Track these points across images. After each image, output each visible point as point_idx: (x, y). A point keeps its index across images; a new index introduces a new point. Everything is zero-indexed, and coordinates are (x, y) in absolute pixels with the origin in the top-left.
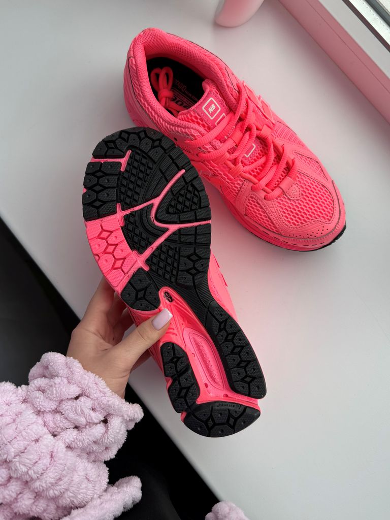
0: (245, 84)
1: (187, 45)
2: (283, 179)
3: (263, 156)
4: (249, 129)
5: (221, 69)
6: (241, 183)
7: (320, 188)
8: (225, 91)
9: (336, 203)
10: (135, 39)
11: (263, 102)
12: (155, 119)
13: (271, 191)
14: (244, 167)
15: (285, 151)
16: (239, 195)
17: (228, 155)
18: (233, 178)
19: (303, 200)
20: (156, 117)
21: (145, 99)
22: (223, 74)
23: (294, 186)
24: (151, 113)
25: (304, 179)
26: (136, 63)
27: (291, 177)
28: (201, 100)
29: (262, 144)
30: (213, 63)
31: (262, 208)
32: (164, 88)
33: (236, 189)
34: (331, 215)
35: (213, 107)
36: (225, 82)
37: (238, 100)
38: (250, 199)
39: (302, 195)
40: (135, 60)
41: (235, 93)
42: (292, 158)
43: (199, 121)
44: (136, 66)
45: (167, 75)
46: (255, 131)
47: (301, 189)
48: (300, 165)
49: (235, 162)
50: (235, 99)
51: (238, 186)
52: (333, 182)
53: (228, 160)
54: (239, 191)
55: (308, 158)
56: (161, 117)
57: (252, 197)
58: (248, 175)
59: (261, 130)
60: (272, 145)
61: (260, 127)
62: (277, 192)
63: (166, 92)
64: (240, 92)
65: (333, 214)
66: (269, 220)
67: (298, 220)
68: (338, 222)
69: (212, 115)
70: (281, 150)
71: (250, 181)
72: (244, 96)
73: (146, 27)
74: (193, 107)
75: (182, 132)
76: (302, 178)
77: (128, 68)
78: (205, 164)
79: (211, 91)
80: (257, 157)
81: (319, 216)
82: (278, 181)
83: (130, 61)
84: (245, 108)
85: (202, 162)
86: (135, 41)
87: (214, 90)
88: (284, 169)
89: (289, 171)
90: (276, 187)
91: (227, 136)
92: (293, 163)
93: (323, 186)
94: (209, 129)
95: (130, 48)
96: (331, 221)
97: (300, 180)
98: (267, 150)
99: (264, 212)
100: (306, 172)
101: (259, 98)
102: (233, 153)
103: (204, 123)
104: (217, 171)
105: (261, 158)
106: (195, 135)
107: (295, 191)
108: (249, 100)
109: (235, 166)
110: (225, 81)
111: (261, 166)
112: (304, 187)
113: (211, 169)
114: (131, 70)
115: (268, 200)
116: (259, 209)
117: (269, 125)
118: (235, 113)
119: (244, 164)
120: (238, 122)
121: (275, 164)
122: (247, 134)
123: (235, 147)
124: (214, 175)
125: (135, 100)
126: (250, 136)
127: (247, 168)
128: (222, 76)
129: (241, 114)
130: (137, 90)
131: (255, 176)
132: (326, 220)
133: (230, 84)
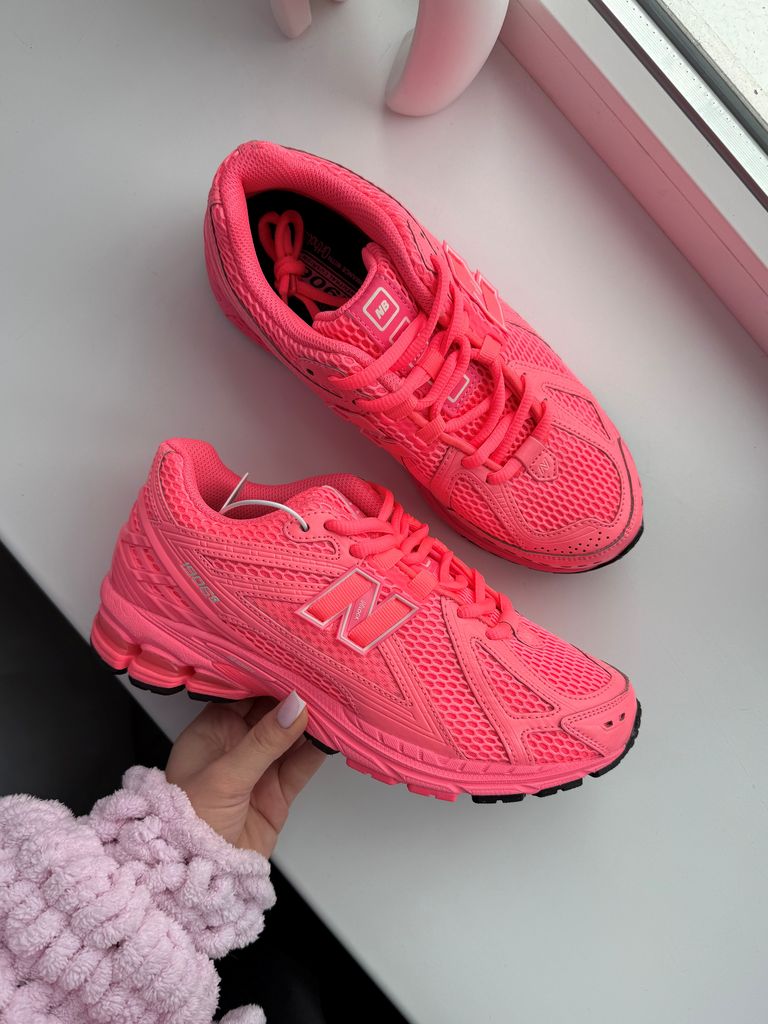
1: (329, 174)
2: (524, 441)
3: (484, 397)
4: (457, 346)
5: (398, 226)
6: (441, 454)
7: (596, 456)
8: (407, 272)
9: (626, 484)
10: (223, 164)
11: (483, 284)
12: (269, 328)
13: (500, 467)
14: (446, 421)
15: (526, 389)
16: (437, 475)
17: (414, 401)
18: (425, 444)
19: (561, 481)
20: (270, 325)
21: (247, 288)
22: (404, 237)
23: (545, 455)
24: (261, 315)
25: (565, 440)
26: (225, 215)
27: (538, 438)
28: (361, 292)
29: (482, 375)
30: (383, 215)
31: (482, 499)
32: (286, 255)
33: (432, 465)
34: (615, 509)
35: (384, 306)
36: (407, 255)
37: (435, 288)
38: (459, 481)
39: (560, 470)
40: (225, 210)
41: (428, 275)
42: (541, 399)
43: (357, 334)
44: (227, 222)
45: (292, 226)
46: (468, 352)
47: (558, 459)
48: (556, 413)
49: (429, 413)
50: (428, 287)
51: (436, 460)
52: (619, 440)
53: (415, 410)
54: (437, 468)
55: (573, 395)
56: (281, 326)
57: (462, 479)
58: (455, 438)
59: (480, 348)
60: (502, 377)
61: (479, 342)
62: (512, 467)
63: (288, 265)
64: (437, 273)
65: (618, 507)
66: (497, 522)
67: (552, 520)
68: (629, 522)
69: (382, 322)
70: (519, 385)
71: (459, 449)
72: (447, 280)
73: (245, 140)
74: (344, 308)
75: (322, 359)
76: (559, 439)
77: (210, 224)
78: (369, 419)
79: (379, 273)
80: (472, 400)
81: (592, 512)
82: (517, 440)
83: (214, 212)
84: (447, 305)
85: (364, 416)
86: (223, 170)
87: (386, 270)
88: (526, 421)
89: (536, 424)
90: (509, 458)
91: (413, 362)
92: (544, 410)
93: (600, 451)
94: (377, 351)
95: (214, 185)
96: (615, 521)
97: (556, 441)
98: (493, 385)
99: (487, 507)
100: (568, 426)
101: (476, 277)
102: (424, 396)
103: (367, 338)
104: (395, 432)
105: (480, 402)
106: (350, 366)
107: (546, 464)
108: (457, 289)
109: (430, 421)
110: (407, 251)
111: (481, 418)
112: (565, 455)
113: (381, 429)
114: (216, 230)
115: (494, 484)
116: (478, 501)
117: (496, 335)
118: (428, 316)
119: (447, 417)
120: (435, 332)
121: (508, 413)
122: (453, 356)
123: (430, 382)
124: (389, 437)
125: (228, 287)
126: (459, 360)
127: (454, 424)
128: (402, 242)
129: (440, 318)
130: (229, 268)
131: (468, 438)
132: (606, 520)
133: (418, 257)
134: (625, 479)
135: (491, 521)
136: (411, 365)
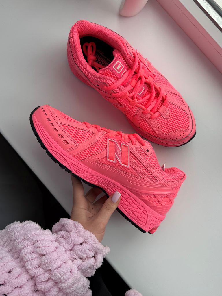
0: (137, 51)
1: (103, 30)
2: (160, 107)
3: (149, 94)
4: (140, 78)
5: (123, 44)
6: (136, 110)
7: (182, 111)
8: (126, 56)
9: (190, 119)
10: (73, 27)
11: (148, 62)
12: (86, 74)
13: (153, 114)
14: (138, 100)
15: (161, 91)
16: (135, 116)
17: (128, 94)
18: (132, 107)
19: (172, 118)
20: (86, 72)
21: (80, 62)
22: (125, 47)
23: (167, 111)
24: (84, 70)
26: (74, 41)
27: (165, 106)
28: (112, 62)
29: (148, 87)
30: (119, 41)
31: (149, 124)
32: (91, 54)
33: (134, 113)
35: (119, 66)
36: (126, 52)
37: (134, 61)
38: (142, 118)
39: (171, 115)
40: (73, 39)
41: (132, 58)
42: (165, 95)
43: (111, 74)
44: (74, 43)
45: (92, 47)
46: (144, 80)
47: (171, 112)
48: (170, 99)
49: (133, 98)
50: (132, 61)
51: (135, 112)
52: (188, 107)
53: (128, 97)
54: (135, 114)
55: (174, 94)
56: (89, 73)
58: (140, 105)
59: (147, 79)
60: (154, 88)
61: (147, 77)
62: (157, 114)
63: (91, 57)
64: (134, 57)
65: (189, 126)
66: (153, 131)
67: (169, 130)
68: (192, 130)
69: (119, 71)
70: (159, 90)
71: (141, 108)
72: (137, 59)
73: (79, 20)
74: (108, 67)
75: (101, 81)
76: (171, 106)
77: (69, 44)
78: (115, 99)
79: (118, 57)
80: (145, 94)
81: (181, 127)
82: (157, 108)
83: (70, 40)
84: (138, 66)
85: (114, 99)
86: (73, 28)
87: (120, 56)
88: (161, 101)
89: (164, 102)
90: (156, 112)
91: (128, 83)
92: (166, 97)
93: (183, 110)
94: (117, 79)
95: (70, 32)
96: (188, 130)
97: (170, 107)
98: (151, 90)
99: (150, 126)
100: (173, 102)
101: (146, 60)
102: (131, 93)
103: (115, 76)
104: (123, 103)
105: (147, 95)
106: (110, 83)
107: (167, 113)
108: (140, 62)
109: (133, 100)
110: (126, 50)
111: (148, 100)
112: (172, 111)
113: (119, 102)
114: (71, 45)
115: (152, 119)
116: (147, 124)
117: (152, 76)
118: (132, 70)
120: (134, 74)
121: (156, 98)
122: (140, 81)
123: (133, 89)
124: (121, 105)
125: (74, 62)
126: (141, 82)
127: (140, 101)
128: (124, 48)
129: (136, 70)
130: (75, 56)
131: (144, 106)
132: (185, 130)
133: (129, 52)
134: (190, 118)
135: (151, 130)
136: (127, 84)
